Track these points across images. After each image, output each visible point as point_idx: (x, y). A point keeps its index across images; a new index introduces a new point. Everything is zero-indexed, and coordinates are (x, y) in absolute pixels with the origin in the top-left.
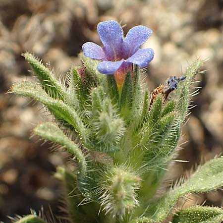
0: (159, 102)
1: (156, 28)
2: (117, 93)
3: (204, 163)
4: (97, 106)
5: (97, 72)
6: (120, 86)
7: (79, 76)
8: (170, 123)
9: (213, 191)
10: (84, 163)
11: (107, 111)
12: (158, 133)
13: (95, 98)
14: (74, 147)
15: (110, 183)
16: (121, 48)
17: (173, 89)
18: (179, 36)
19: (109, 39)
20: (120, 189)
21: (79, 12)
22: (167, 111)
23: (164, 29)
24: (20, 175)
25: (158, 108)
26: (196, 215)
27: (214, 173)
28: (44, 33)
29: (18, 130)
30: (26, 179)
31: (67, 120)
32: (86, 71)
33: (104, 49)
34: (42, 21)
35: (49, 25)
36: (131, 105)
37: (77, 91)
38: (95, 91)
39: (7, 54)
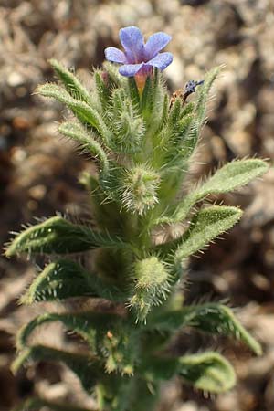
0: (178, 104)
1: (179, 51)
2: (138, 95)
3: (222, 166)
4: (119, 107)
5: (119, 76)
6: (141, 90)
7: (102, 80)
8: (188, 125)
9: (230, 192)
10: (106, 162)
11: (128, 111)
12: (177, 134)
13: (117, 98)
14: (97, 145)
15: (131, 181)
16: (142, 54)
17: (191, 92)
18: (202, 58)
19: (130, 45)
20: (140, 185)
21: (104, 32)
22: (185, 113)
23: (187, 52)
24: (49, 190)
25: (177, 110)
26: (214, 214)
27: (231, 176)
28: (70, 49)
29: (47, 147)
30: (54, 196)
31: (90, 122)
32: (108, 75)
33: (126, 54)
34: (67, 39)
35: (74, 42)
36: (151, 108)
37: (100, 94)
38: (116, 92)
39: (34, 68)
